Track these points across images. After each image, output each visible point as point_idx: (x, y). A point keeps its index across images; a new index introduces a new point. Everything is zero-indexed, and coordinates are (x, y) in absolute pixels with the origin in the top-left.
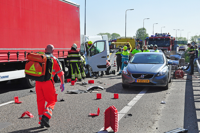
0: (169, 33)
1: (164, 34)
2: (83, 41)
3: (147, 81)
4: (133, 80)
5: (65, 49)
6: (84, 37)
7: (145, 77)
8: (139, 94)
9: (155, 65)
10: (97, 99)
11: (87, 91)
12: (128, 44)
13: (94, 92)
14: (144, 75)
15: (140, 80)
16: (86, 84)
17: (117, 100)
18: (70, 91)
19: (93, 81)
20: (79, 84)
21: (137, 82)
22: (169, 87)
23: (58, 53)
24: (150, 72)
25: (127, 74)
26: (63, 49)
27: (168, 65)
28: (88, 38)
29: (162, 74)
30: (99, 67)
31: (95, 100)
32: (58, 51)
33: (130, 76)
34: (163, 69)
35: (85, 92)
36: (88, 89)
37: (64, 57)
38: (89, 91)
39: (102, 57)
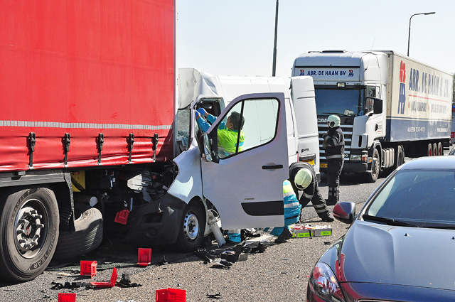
5: (76, 125)
23: (30, 144)
25: (336, 295)
28: (211, 84)
30: (253, 209)
37: (72, 164)
39: (264, 167)
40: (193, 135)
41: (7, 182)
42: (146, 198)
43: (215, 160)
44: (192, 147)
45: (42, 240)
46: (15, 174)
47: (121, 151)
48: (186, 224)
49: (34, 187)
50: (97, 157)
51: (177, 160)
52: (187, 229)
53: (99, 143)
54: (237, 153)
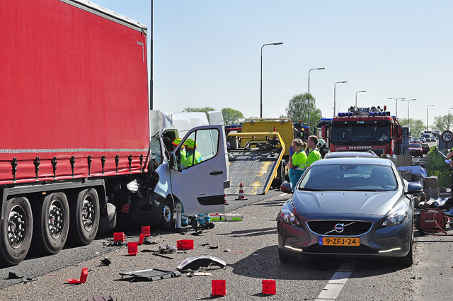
0: (385, 108)
1: (373, 108)
2: (157, 127)
3: (354, 242)
4: (314, 237)
5: (107, 150)
6: (161, 117)
7: (348, 231)
8: (330, 281)
9: (372, 196)
10: (214, 296)
11: (178, 273)
12: (275, 137)
13: (200, 274)
14: (342, 225)
15: (331, 239)
16: (171, 252)
17: (272, 297)
18: (130, 273)
19: (192, 241)
20: (149, 251)
21: (325, 243)
22: (415, 259)
23: (89, 162)
24: (361, 216)
25: (294, 222)
26: (102, 150)
27: (409, 196)
28: (169, 120)
29: (393, 221)
30: (204, 201)
31: (207, 298)
32: (89, 157)
33: (301, 226)
34: (396, 206)
35: (172, 277)
36: (180, 267)
37: (106, 174)
38: (183, 271)
39: (211, 174)
40: (164, 155)
41: (79, 185)
42: (140, 196)
43: (180, 170)
44: (164, 163)
45: (93, 219)
46: (83, 180)
47: (126, 166)
48: (164, 212)
49: (90, 188)
50: (116, 170)
51: (157, 170)
52: (164, 215)
53: (117, 161)
54: (193, 165)
